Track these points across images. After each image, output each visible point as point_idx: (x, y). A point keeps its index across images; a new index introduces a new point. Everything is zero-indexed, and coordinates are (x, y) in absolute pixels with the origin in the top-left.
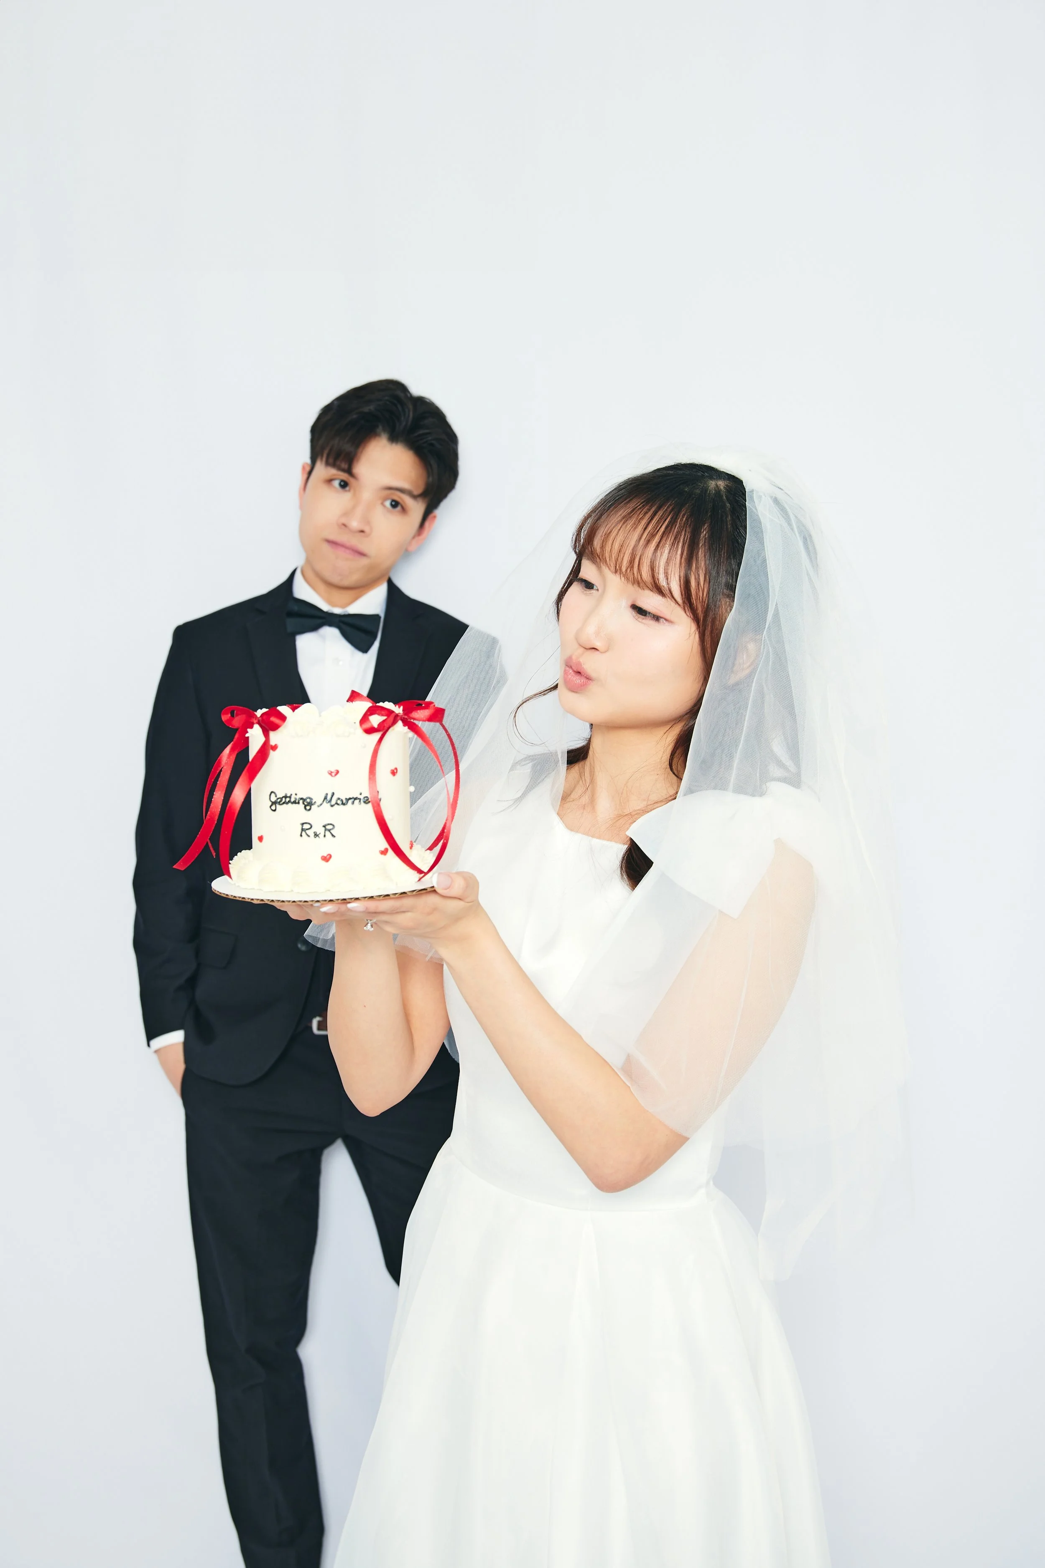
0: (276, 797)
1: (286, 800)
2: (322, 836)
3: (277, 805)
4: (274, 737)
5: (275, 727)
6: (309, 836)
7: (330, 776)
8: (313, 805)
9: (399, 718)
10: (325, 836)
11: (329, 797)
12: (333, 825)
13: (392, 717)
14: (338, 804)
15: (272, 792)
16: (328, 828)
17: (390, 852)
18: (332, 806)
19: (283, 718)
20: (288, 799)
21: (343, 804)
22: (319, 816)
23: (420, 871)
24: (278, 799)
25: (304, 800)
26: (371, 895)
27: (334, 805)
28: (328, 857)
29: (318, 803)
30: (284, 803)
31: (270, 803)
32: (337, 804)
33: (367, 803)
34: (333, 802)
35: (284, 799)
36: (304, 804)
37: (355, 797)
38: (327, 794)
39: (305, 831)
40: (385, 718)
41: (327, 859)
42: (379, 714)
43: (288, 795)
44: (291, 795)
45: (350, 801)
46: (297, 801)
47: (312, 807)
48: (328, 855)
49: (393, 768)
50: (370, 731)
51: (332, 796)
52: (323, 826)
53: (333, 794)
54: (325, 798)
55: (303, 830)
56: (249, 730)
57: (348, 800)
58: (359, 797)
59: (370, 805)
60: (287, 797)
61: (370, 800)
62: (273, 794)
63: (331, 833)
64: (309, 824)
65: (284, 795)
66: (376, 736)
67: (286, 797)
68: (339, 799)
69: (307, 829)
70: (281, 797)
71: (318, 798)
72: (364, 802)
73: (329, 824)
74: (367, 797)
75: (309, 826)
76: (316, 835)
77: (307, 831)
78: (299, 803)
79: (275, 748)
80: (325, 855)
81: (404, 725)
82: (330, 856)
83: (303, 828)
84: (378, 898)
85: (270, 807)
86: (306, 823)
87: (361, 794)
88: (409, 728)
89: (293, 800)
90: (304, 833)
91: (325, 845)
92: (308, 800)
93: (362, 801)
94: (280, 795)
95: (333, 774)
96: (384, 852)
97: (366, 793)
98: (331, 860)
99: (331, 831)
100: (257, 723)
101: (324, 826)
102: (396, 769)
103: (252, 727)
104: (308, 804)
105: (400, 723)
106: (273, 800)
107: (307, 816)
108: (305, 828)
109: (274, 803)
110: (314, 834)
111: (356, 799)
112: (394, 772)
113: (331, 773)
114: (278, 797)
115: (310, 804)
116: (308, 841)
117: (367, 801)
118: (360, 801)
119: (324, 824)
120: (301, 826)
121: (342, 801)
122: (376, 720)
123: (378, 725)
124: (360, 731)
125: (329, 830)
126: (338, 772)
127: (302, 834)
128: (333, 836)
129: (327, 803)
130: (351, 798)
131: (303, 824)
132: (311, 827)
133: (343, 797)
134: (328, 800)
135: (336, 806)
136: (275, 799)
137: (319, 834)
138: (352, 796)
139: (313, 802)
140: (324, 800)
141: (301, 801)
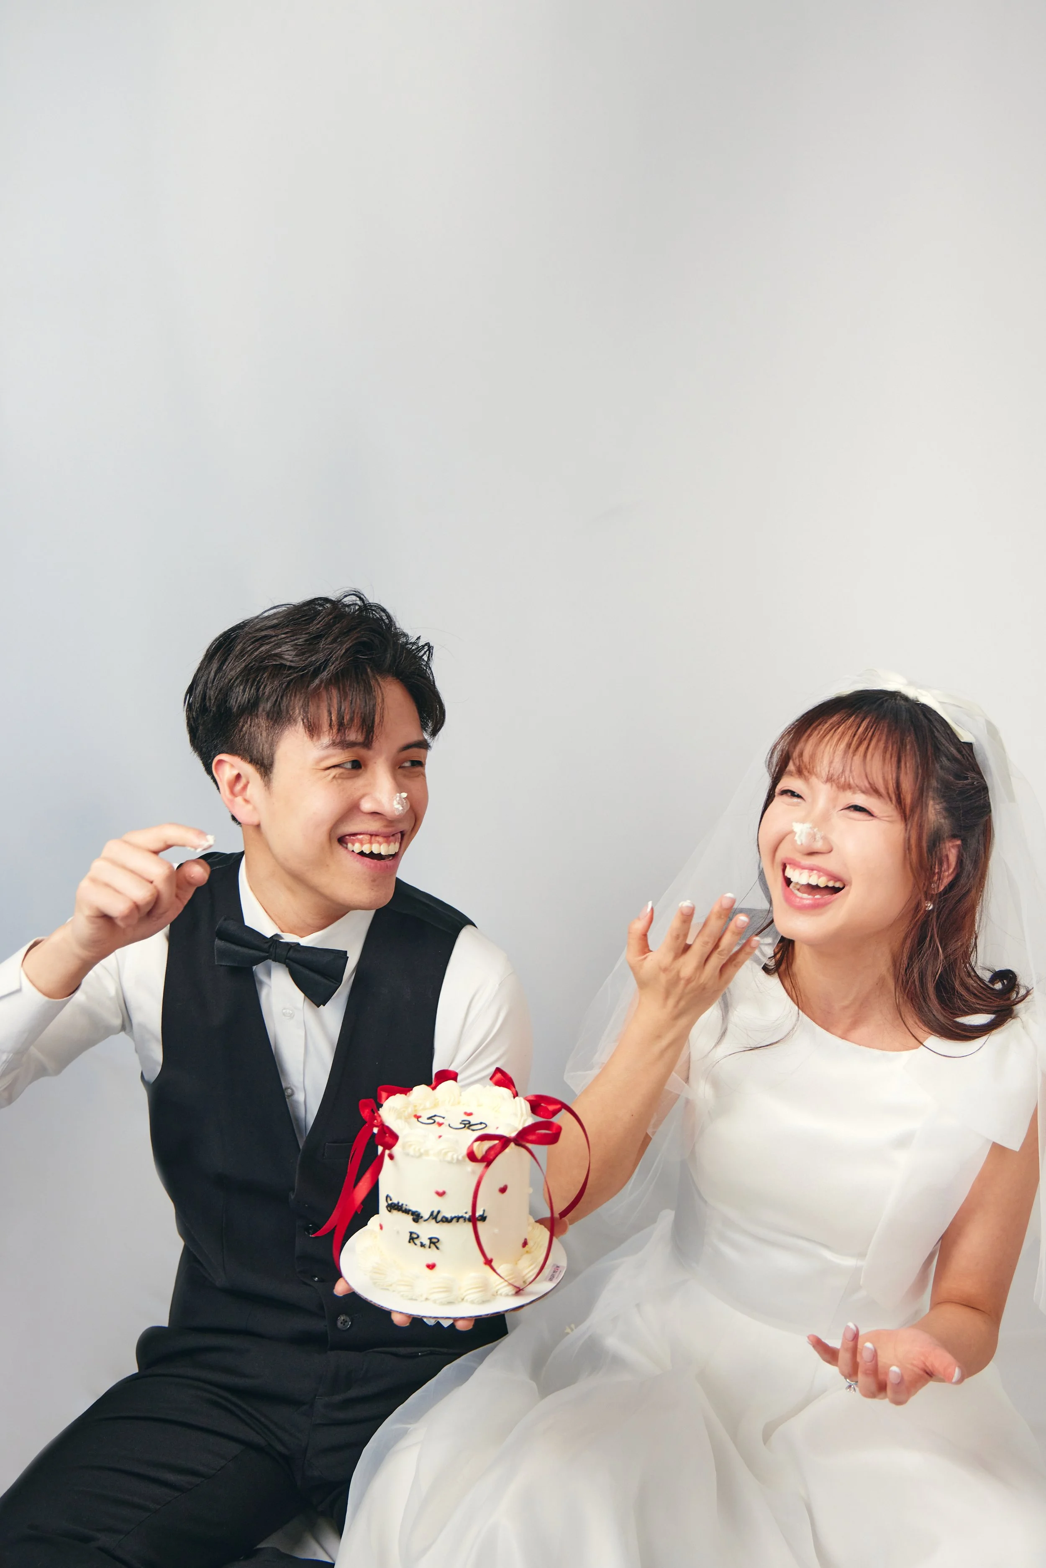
2: (427, 1247)
3: (393, 1209)
7: (437, 1196)
9: (510, 1141)
10: (430, 1247)
11: (435, 1214)
12: (439, 1239)
13: (504, 1142)
14: (443, 1222)
15: (388, 1196)
20: (399, 1207)
21: (447, 1222)
22: (426, 1230)
23: (517, 1288)
24: (393, 1203)
25: (413, 1212)
27: (439, 1222)
29: (426, 1218)
30: (397, 1209)
34: (439, 1218)
36: (412, 1215)
38: (432, 1212)
40: (494, 1143)
41: (431, 1267)
42: (487, 1141)
45: (455, 1220)
47: (420, 1219)
49: (500, 1189)
50: (475, 1160)
51: (437, 1215)
52: (429, 1239)
53: (439, 1212)
57: (452, 1219)
58: (465, 1215)
64: (417, 1234)
66: (482, 1164)
68: (444, 1216)
69: (415, 1238)
71: (426, 1215)
73: (434, 1238)
74: (468, 1217)
76: (422, 1245)
77: (415, 1240)
78: (408, 1214)
81: (516, 1148)
82: (435, 1266)
85: (387, 1208)
86: (414, 1233)
88: (519, 1150)
89: (404, 1209)
91: (431, 1255)
92: (417, 1213)
93: (464, 1220)
94: (395, 1200)
97: (468, 1213)
99: (437, 1244)
102: (504, 1188)
104: (417, 1217)
105: (511, 1146)
107: (415, 1228)
108: (412, 1238)
109: (389, 1206)
110: (420, 1244)
111: (462, 1217)
113: (438, 1193)
116: (415, 1249)
118: (462, 1220)
119: (430, 1236)
120: (409, 1234)
121: (447, 1218)
123: (487, 1151)
124: (465, 1162)
125: (434, 1243)
126: (445, 1193)
128: (437, 1248)
129: (433, 1219)
130: (455, 1217)
131: (411, 1233)
132: (418, 1237)
133: (449, 1216)
134: (434, 1216)
135: (441, 1222)
136: (390, 1202)
137: (425, 1245)
138: (456, 1215)
139: (421, 1215)
140: (430, 1216)
141: (410, 1213)
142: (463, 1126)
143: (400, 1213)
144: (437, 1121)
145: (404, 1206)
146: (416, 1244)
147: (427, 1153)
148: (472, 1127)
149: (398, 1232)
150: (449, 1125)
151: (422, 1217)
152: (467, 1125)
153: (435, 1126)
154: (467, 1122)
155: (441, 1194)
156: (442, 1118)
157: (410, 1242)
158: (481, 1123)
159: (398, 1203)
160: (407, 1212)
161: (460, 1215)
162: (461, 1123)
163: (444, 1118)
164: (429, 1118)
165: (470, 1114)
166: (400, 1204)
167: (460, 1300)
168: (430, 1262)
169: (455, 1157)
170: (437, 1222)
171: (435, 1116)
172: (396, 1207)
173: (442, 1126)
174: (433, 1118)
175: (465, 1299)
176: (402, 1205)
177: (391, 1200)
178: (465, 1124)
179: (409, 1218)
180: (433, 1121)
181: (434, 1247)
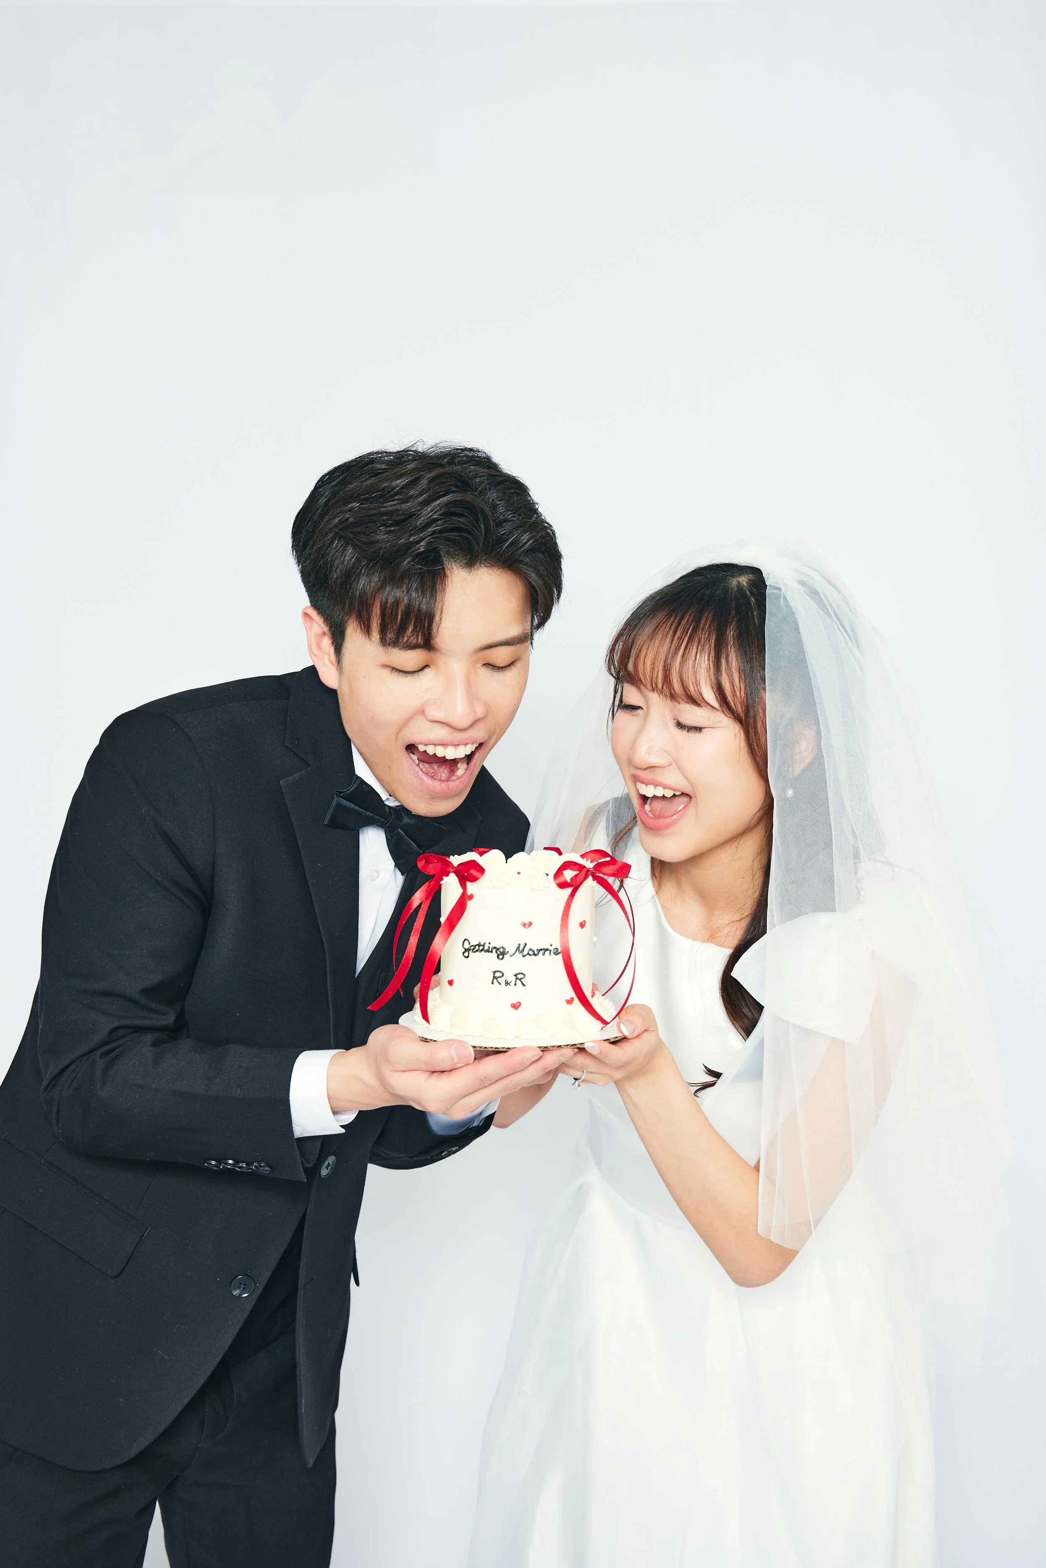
0: (469, 944)
1: (479, 948)
2: (512, 984)
3: (471, 952)
4: (471, 887)
5: (474, 879)
6: (500, 984)
7: (523, 928)
8: (506, 954)
9: (590, 873)
10: (515, 985)
11: (521, 948)
12: (524, 975)
13: (584, 872)
14: (530, 955)
15: (465, 940)
16: (519, 977)
17: (576, 1001)
18: (524, 956)
19: (482, 870)
20: (481, 948)
21: (535, 955)
22: (511, 965)
23: (605, 1023)
24: (472, 946)
25: (497, 949)
26: (559, 1045)
28: (518, 1004)
29: (511, 953)
30: (477, 951)
31: (464, 950)
32: (528, 954)
33: (557, 954)
34: (525, 952)
35: (477, 947)
36: (497, 953)
37: (546, 948)
38: (519, 945)
39: (497, 979)
40: (577, 872)
41: (516, 1006)
42: (571, 870)
43: (482, 944)
44: (485, 943)
45: (541, 952)
46: (490, 950)
47: (505, 956)
48: (517, 1003)
49: (582, 921)
50: (563, 885)
51: (524, 947)
52: (514, 975)
53: (526, 944)
54: (518, 948)
55: (494, 977)
56: (444, 877)
57: (539, 951)
58: (550, 948)
59: (560, 956)
60: (481, 945)
61: (559, 951)
62: (466, 941)
63: (522, 982)
64: (501, 972)
65: (478, 943)
66: (569, 891)
67: (479, 945)
68: (531, 949)
69: (499, 977)
70: (475, 945)
71: (511, 949)
72: (554, 953)
73: (520, 974)
74: (557, 949)
75: (500, 974)
76: (507, 983)
77: (498, 979)
78: (492, 952)
79: (471, 897)
80: (515, 1003)
81: (594, 880)
82: (520, 1004)
83: (495, 976)
84: (565, 1047)
85: (463, 953)
86: (498, 971)
87: (551, 946)
88: (597, 882)
89: (486, 948)
90: (495, 980)
91: (515, 993)
92: (501, 950)
93: (552, 952)
94: (473, 943)
95: (527, 926)
96: (570, 1002)
97: (557, 945)
98: (521, 1007)
99: (522, 980)
100: (453, 872)
101: (516, 975)
102: (585, 921)
103: (447, 875)
104: (501, 953)
105: (590, 878)
106: (467, 948)
107: (499, 965)
108: (496, 977)
109: (466, 950)
110: (505, 982)
111: (547, 950)
112: (582, 925)
113: (524, 925)
114: (471, 945)
115: (503, 954)
116: (499, 989)
117: (556, 953)
118: (550, 952)
119: (515, 973)
120: (493, 974)
121: (533, 951)
122: (569, 875)
123: (571, 879)
124: (553, 885)
125: (520, 980)
126: (530, 924)
127: (494, 982)
128: (523, 984)
129: (519, 954)
130: (542, 950)
131: (495, 972)
132: (503, 975)
133: (535, 948)
135: (527, 956)
137: (510, 982)
138: (542, 947)
139: (506, 951)
140: (516, 950)
141: (494, 950)
143: (481, 954)
145: (487, 944)
177: (471, 941)
179: (493, 956)
181: (519, 981)
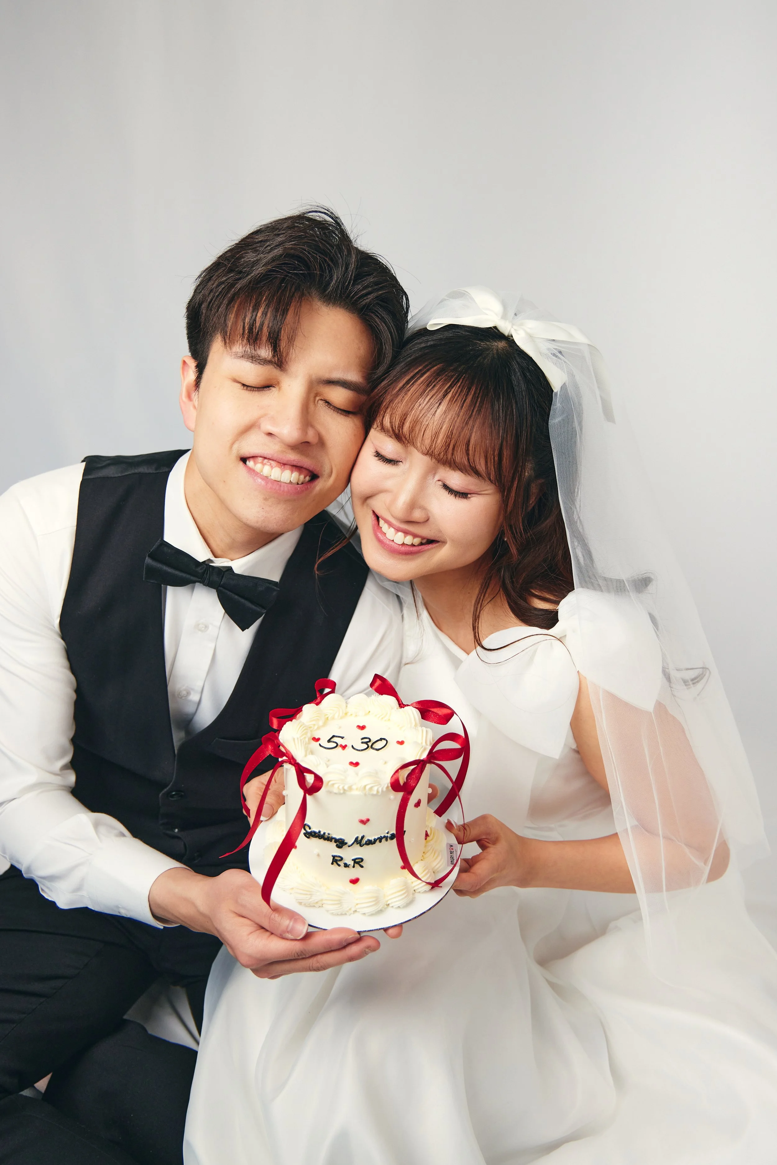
3: (312, 836)
7: (360, 824)
9: (427, 763)
10: (354, 867)
11: (360, 838)
12: (362, 859)
14: (367, 844)
15: (306, 826)
16: (358, 862)
21: (372, 844)
22: (349, 852)
24: (312, 832)
25: (336, 839)
27: (363, 845)
29: (350, 843)
30: (318, 837)
33: (392, 839)
34: (364, 841)
36: (336, 842)
38: (357, 838)
39: (336, 862)
40: (414, 768)
41: (355, 881)
42: (408, 768)
45: (378, 841)
47: (344, 845)
49: (417, 802)
52: (353, 860)
54: (356, 840)
55: (334, 861)
57: (375, 840)
58: (386, 835)
59: (394, 842)
61: (395, 836)
64: (340, 857)
68: (368, 840)
70: (316, 831)
71: (349, 840)
72: (390, 839)
73: (358, 858)
74: (393, 835)
76: (346, 866)
77: (338, 862)
78: (331, 841)
82: (358, 880)
85: (306, 837)
86: (337, 856)
89: (326, 837)
91: (354, 872)
92: (340, 840)
97: (393, 831)
98: (359, 882)
102: (420, 801)
104: (341, 843)
107: (338, 852)
108: (336, 860)
109: (308, 834)
110: (344, 865)
111: (384, 837)
112: (418, 805)
113: (361, 821)
116: (338, 869)
117: (393, 837)
118: (387, 839)
119: (354, 858)
120: (332, 857)
121: (371, 841)
124: (388, 791)
125: (358, 863)
126: (368, 820)
128: (362, 867)
129: (357, 844)
130: (378, 838)
131: (334, 857)
132: (342, 859)
133: (372, 838)
134: (358, 842)
135: (365, 845)
136: (309, 831)
137: (349, 865)
138: (379, 837)
139: (345, 841)
140: (354, 841)
141: (333, 840)
142: (365, 746)
143: (322, 840)
144: (339, 744)
145: (327, 834)
146: (339, 865)
147: (350, 788)
148: (375, 746)
149: (318, 855)
150: (352, 746)
151: (346, 843)
152: (370, 744)
153: (339, 749)
154: (368, 740)
155: (364, 822)
156: (340, 738)
157: (332, 864)
158: (381, 739)
159: (320, 832)
160: (329, 839)
161: (382, 836)
162: (362, 743)
163: (342, 738)
164: (329, 741)
165: (363, 728)
166: (322, 833)
167: (386, 906)
168: (354, 878)
169: (380, 790)
170: (361, 846)
171: (334, 736)
172: (317, 835)
173: (347, 748)
174: (332, 740)
175: (391, 905)
176: (324, 833)
177: (310, 829)
178: (366, 743)
179: (333, 845)
180: (335, 745)
181: (358, 865)
